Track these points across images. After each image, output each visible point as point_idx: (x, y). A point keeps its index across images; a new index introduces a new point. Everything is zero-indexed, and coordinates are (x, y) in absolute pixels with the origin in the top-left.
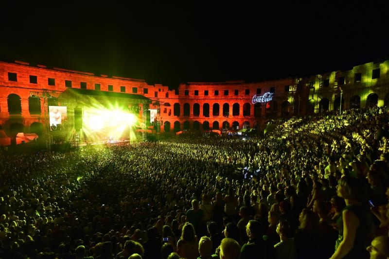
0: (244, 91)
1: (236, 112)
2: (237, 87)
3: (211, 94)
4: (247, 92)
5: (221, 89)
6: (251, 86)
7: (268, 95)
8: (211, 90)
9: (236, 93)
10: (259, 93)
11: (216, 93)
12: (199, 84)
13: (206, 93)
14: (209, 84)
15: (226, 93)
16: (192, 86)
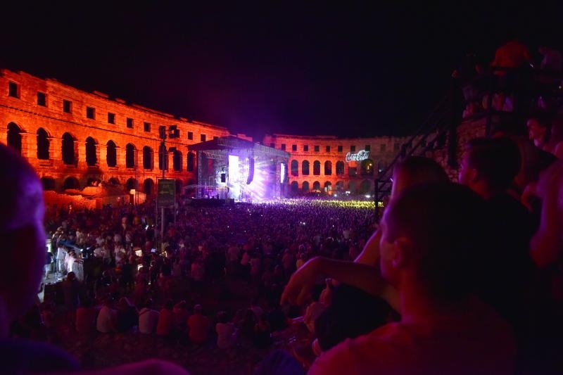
0: (337, 148)
1: (328, 172)
2: (329, 143)
3: (300, 150)
4: (340, 149)
5: (311, 144)
6: (344, 142)
7: (363, 153)
8: (300, 144)
9: (328, 149)
10: (353, 150)
11: (306, 148)
12: (287, 138)
13: (294, 148)
14: (298, 138)
15: (317, 149)
16: (279, 139)
